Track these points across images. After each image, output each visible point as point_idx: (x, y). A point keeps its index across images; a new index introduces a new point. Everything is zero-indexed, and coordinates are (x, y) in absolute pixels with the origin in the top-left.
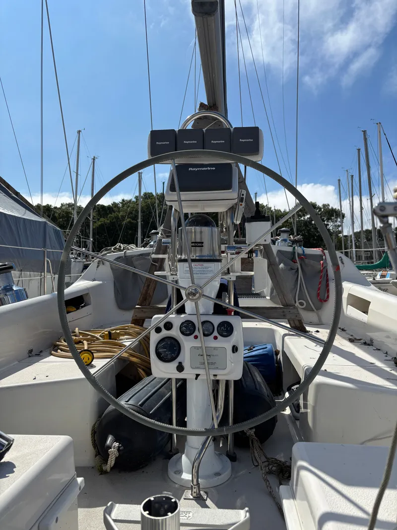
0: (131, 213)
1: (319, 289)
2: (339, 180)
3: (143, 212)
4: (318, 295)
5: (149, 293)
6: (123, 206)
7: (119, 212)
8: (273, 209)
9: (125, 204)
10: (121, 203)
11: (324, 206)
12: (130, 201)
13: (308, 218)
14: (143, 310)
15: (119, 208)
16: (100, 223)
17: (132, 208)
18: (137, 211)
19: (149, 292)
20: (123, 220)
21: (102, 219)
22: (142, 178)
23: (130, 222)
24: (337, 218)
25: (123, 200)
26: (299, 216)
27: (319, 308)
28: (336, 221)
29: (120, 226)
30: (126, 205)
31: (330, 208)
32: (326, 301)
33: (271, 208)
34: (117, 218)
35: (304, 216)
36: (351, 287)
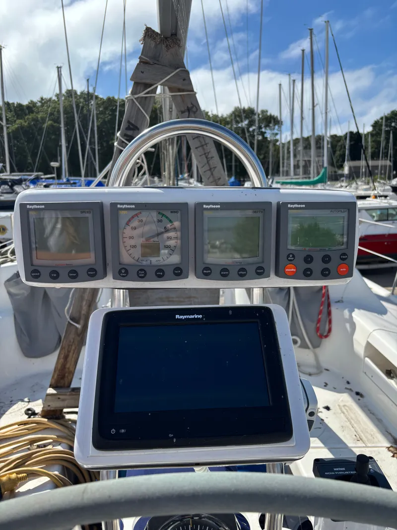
0: (51, 114)
1: (319, 321)
2: (280, 85)
3: (66, 112)
4: (318, 329)
5: (69, 368)
6: (42, 105)
7: (38, 113)
8: (210, 114)
9: (45, 103)
10: (40, 102)
11: (263, 112)
12: (50, 100)
13: (246, 125)
14: (60, 397)
15: (38, 108)
16: (16, 126)
17: (53, 108)
18: (59, 112)
19: (68, 366)
20: (44, 123)
21: (18, 121)
22: (61, 74)
23: (52, 126)
24: (275, 125)
25: (42, 99)
26: (237, 122)
27: (316, 346)
28: (274, 129)
29: (41, 129)
30: (46, 105)
31: (269, 114)
32: (326, 336)
33: (208, 112)
34: (36, 120)
35: (242, 121)
36: (371, 333)
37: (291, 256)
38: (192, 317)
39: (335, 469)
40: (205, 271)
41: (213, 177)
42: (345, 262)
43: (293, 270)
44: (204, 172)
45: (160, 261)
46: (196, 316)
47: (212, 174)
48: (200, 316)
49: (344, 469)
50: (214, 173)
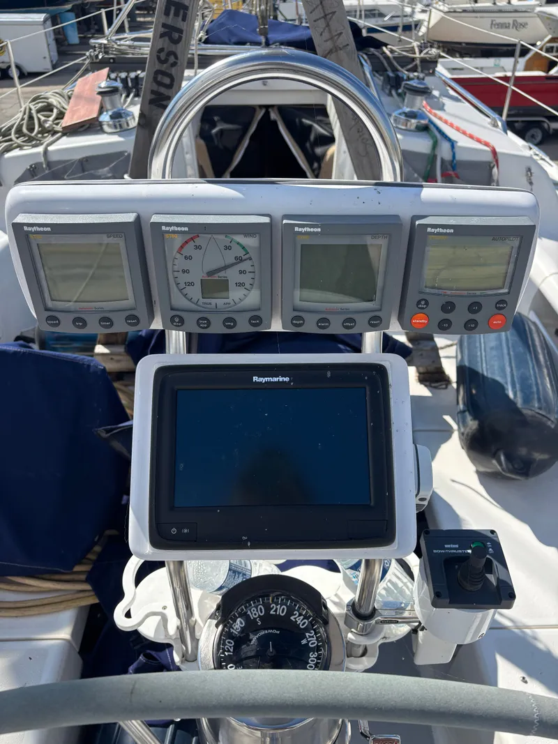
36: (547, 277)
37: (423, 302)
38: (276, 379)
39: (446, 546)
40: (295, 322)
41: (330, 31)
42: (501, 312)
43: (423, 321)
44: (315, 21)
45: (229, 304)
46: (281, 379)
47: (328, 25)
48: (287, 379)
49: (457, 546)
50: (330, 23)
